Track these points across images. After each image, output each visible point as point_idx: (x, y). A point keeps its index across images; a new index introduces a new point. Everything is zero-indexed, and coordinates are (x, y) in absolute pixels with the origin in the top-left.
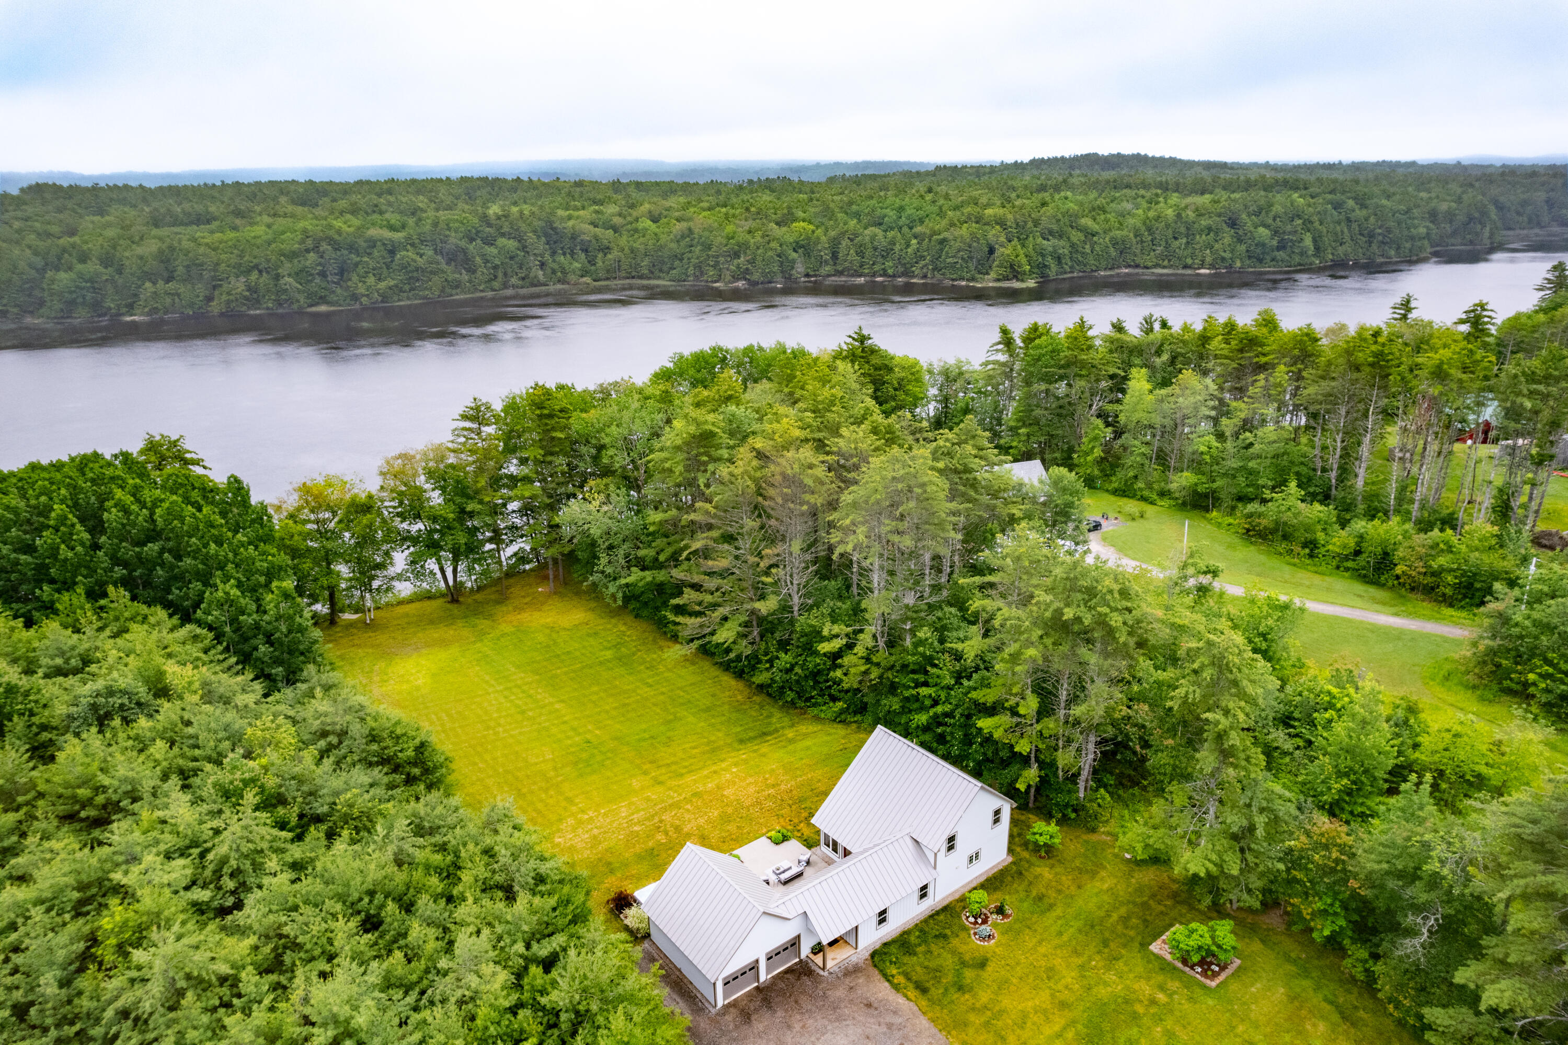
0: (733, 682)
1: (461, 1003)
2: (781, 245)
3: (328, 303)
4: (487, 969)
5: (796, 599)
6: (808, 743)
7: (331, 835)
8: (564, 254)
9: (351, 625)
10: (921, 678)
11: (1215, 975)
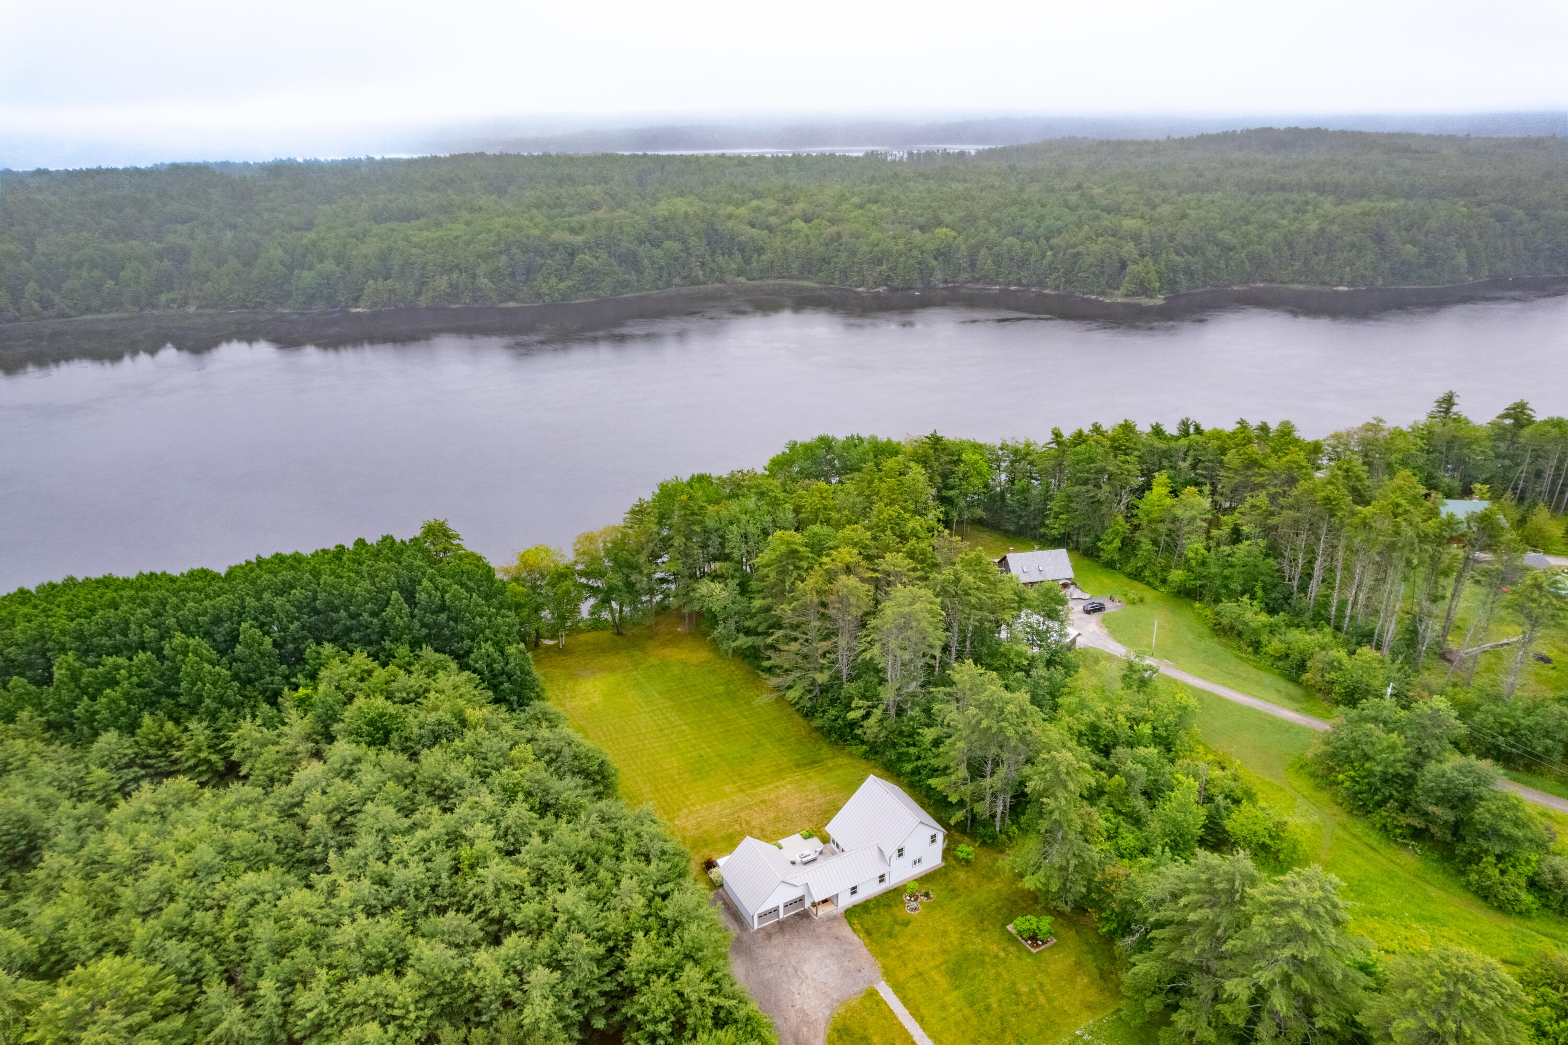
0: (801, 720)
1: (623, 910)
2: (922, 253)
3: (516, 300)
4: (636, 896)
5: (845, 671)
6: (839, 772)
7: (557, 816)
8: (723, 254)
9: (549, 648)
10: (911, 741)
11: (1038, 946)
